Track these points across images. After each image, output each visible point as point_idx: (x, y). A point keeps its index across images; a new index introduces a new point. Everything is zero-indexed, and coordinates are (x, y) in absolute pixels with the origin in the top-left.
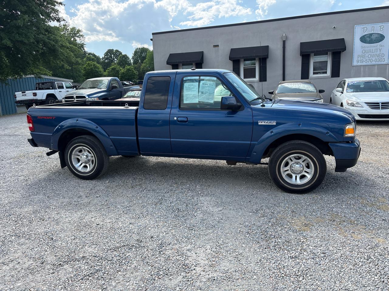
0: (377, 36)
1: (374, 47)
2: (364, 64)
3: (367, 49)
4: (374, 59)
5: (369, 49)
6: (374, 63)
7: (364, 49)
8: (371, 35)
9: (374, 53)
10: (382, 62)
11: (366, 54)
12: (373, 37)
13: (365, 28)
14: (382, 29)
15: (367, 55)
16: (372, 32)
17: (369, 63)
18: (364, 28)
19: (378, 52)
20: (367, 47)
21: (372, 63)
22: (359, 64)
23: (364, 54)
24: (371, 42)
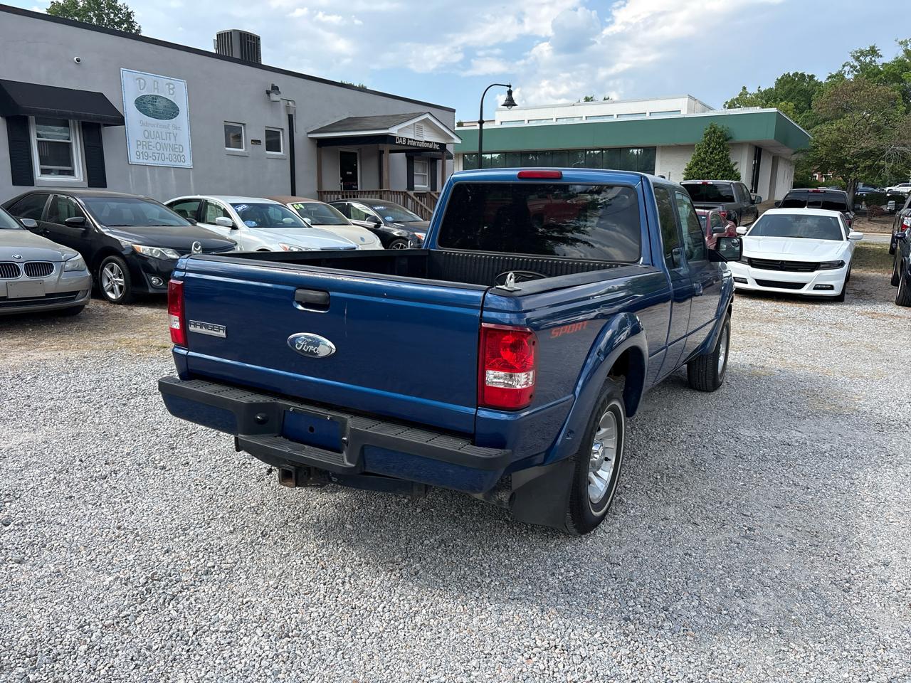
0: (165, 103)
1: (164, 127)
2: (150, 162)
3: (149, 128)
4: (167, 154)
5: (156, 129)
6: (167, 163)
7: (147, 128)
8: (155, 98)
9: (166, 142)
10: (182, 163)
11: (151, 140)
12: (160, 104)
13: (142, 81)
14: (171, 92)
15: (153, 142)
16: (156, 93)
17: (159, 163)
18: (139, 79)
19: (172, 142)
20: (153, 126)
21: (165, 162)
22: (142, 161)
23: (148, 140)
24: (156, 115)
